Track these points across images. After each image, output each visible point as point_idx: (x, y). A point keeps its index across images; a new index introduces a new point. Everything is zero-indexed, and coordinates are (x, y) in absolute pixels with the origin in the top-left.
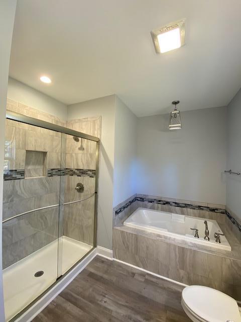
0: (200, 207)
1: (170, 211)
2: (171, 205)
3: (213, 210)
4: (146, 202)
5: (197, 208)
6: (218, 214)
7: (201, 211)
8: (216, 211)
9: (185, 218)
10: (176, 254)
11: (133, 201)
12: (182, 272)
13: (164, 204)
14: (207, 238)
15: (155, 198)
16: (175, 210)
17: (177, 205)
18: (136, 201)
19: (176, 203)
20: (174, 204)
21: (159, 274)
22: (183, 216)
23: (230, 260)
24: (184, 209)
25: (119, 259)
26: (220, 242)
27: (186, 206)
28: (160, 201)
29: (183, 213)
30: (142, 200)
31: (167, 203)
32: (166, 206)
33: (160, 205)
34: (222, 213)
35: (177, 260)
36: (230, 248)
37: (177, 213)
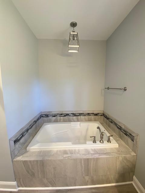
0: (89, 114)
1: (70, 121)
2: (70, 116)
3: (96, 115)
4: (50, 118)
5: (87, 115)
6: (99, 116)
7: (90, 117)
8: (98, 115)
9: (80, 124)
10: (82, 166)
11: (38, 119)
12: (87, 178)
13: (65, 116)
14: (102, 141)
15: (57, 113)
16: (73, 119)
17: (74, 115)
18: (42, 118)
19: (73, 114)
20: (72, 115)
21: (67, 186)
22: (79, 123)
23: (122, 157)
24: (79, 117)
25: (26, 187)
26: (110, 142)
27: (80, 114)
28: (62, 114)
29: (78, 121)
30: (47, 116)
31: (67, 115)
32: (66, 117)
33: (62, 118)
34: (102, 115)
35: (83, 170)
36: (118, 145)
37: (74, 121)
